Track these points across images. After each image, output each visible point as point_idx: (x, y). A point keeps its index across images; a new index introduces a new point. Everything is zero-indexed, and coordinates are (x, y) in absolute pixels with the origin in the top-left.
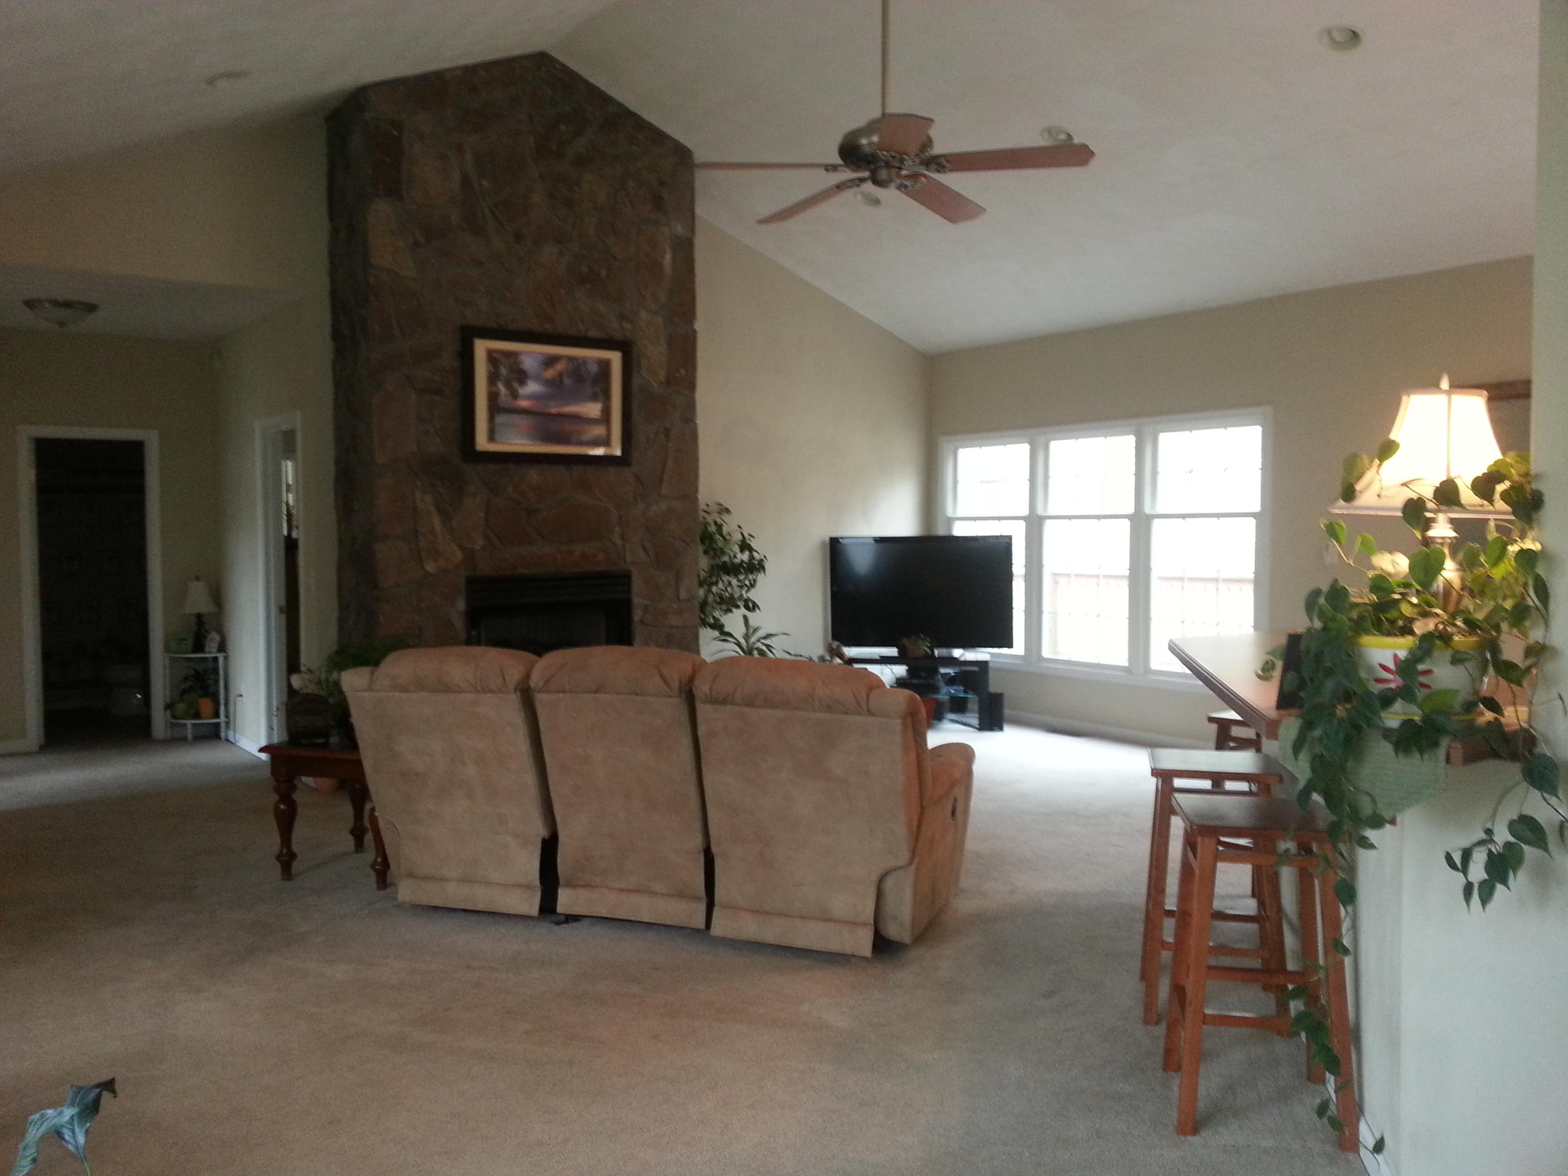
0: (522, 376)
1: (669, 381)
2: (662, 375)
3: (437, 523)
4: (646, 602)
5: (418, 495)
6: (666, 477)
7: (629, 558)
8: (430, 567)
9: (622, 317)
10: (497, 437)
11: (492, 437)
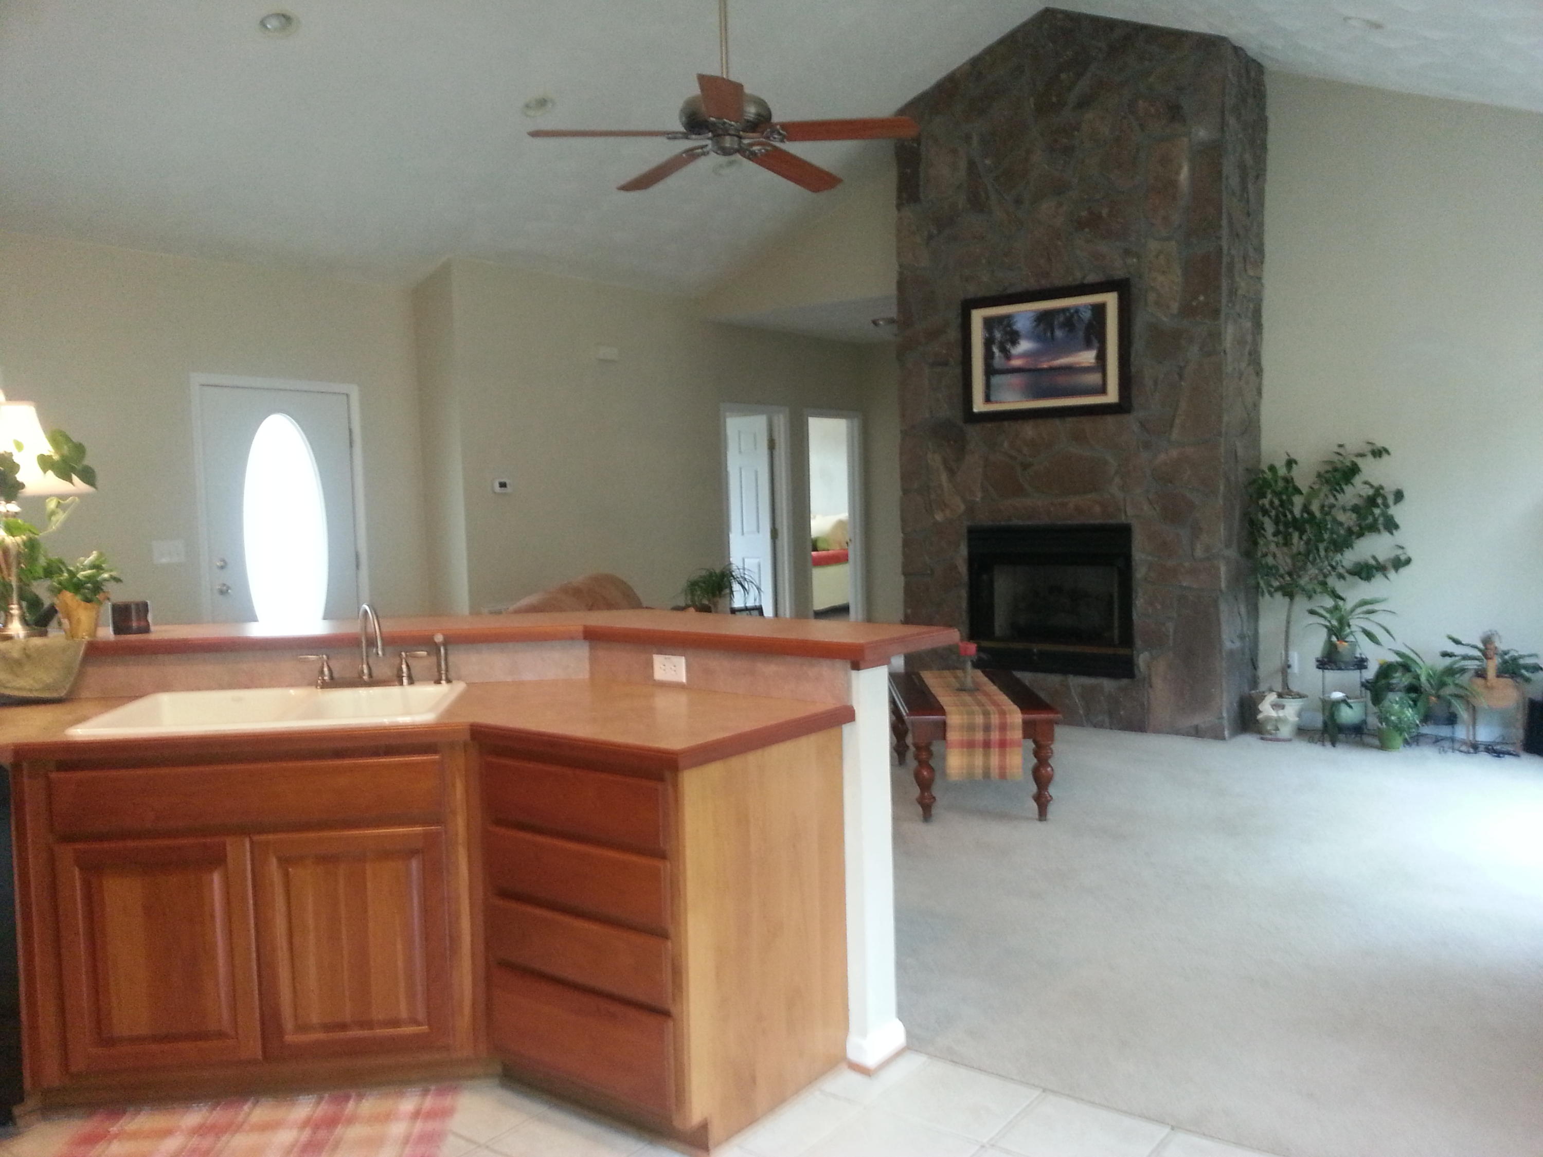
0: (1014, 337)
1: (1188, 310)
2: (1175, 307)
3: (944, 477)
4: (1150, 558)
5: (930, 456)
6: (1177, 421)
7: (1130, 511)
8: (939, 517)
9: (1127, 252)
10: (993, 398)
11: (988, 399)
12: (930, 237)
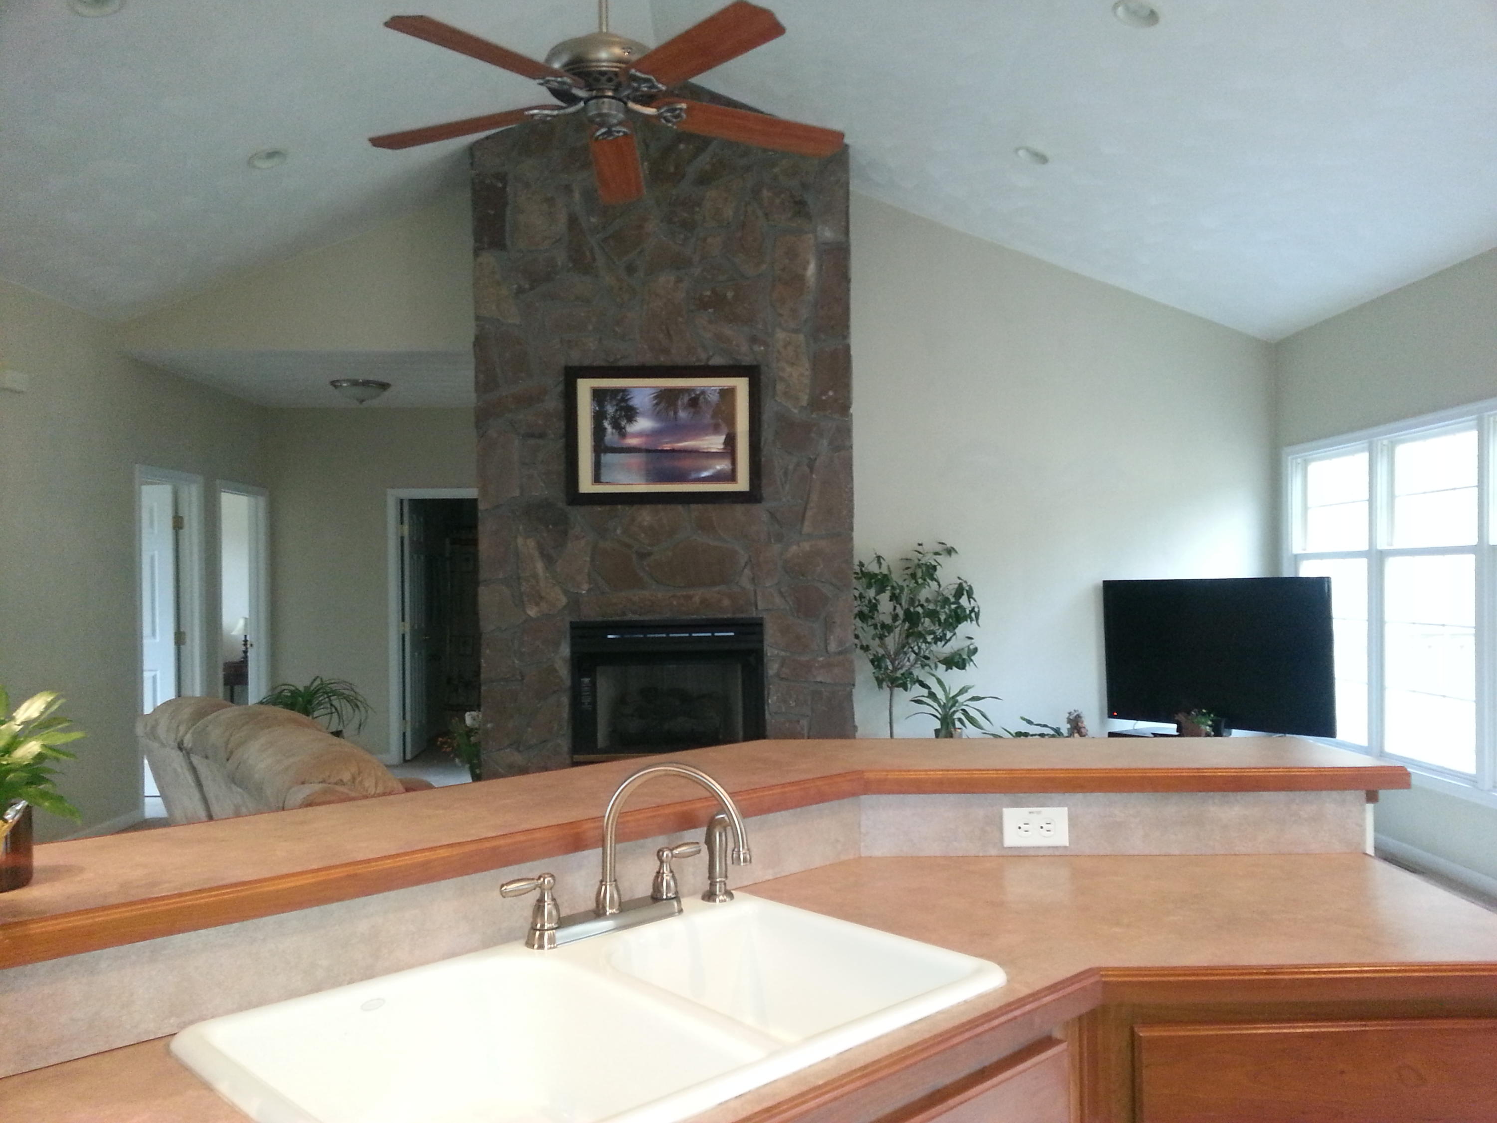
0: (630, 414)
1: (816, 404)
2: (805, 399)
3: (540, 566)
4: (783, 654)
5: (520, 541)
6: (809, 513)
7: (761, 606)
8: (532, 612)
9: (754, 340)
10: (603, 479)
11: (597, 479)
12: (520, 291)
